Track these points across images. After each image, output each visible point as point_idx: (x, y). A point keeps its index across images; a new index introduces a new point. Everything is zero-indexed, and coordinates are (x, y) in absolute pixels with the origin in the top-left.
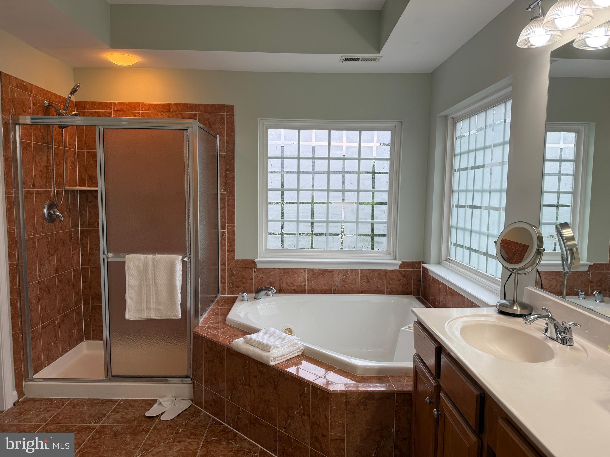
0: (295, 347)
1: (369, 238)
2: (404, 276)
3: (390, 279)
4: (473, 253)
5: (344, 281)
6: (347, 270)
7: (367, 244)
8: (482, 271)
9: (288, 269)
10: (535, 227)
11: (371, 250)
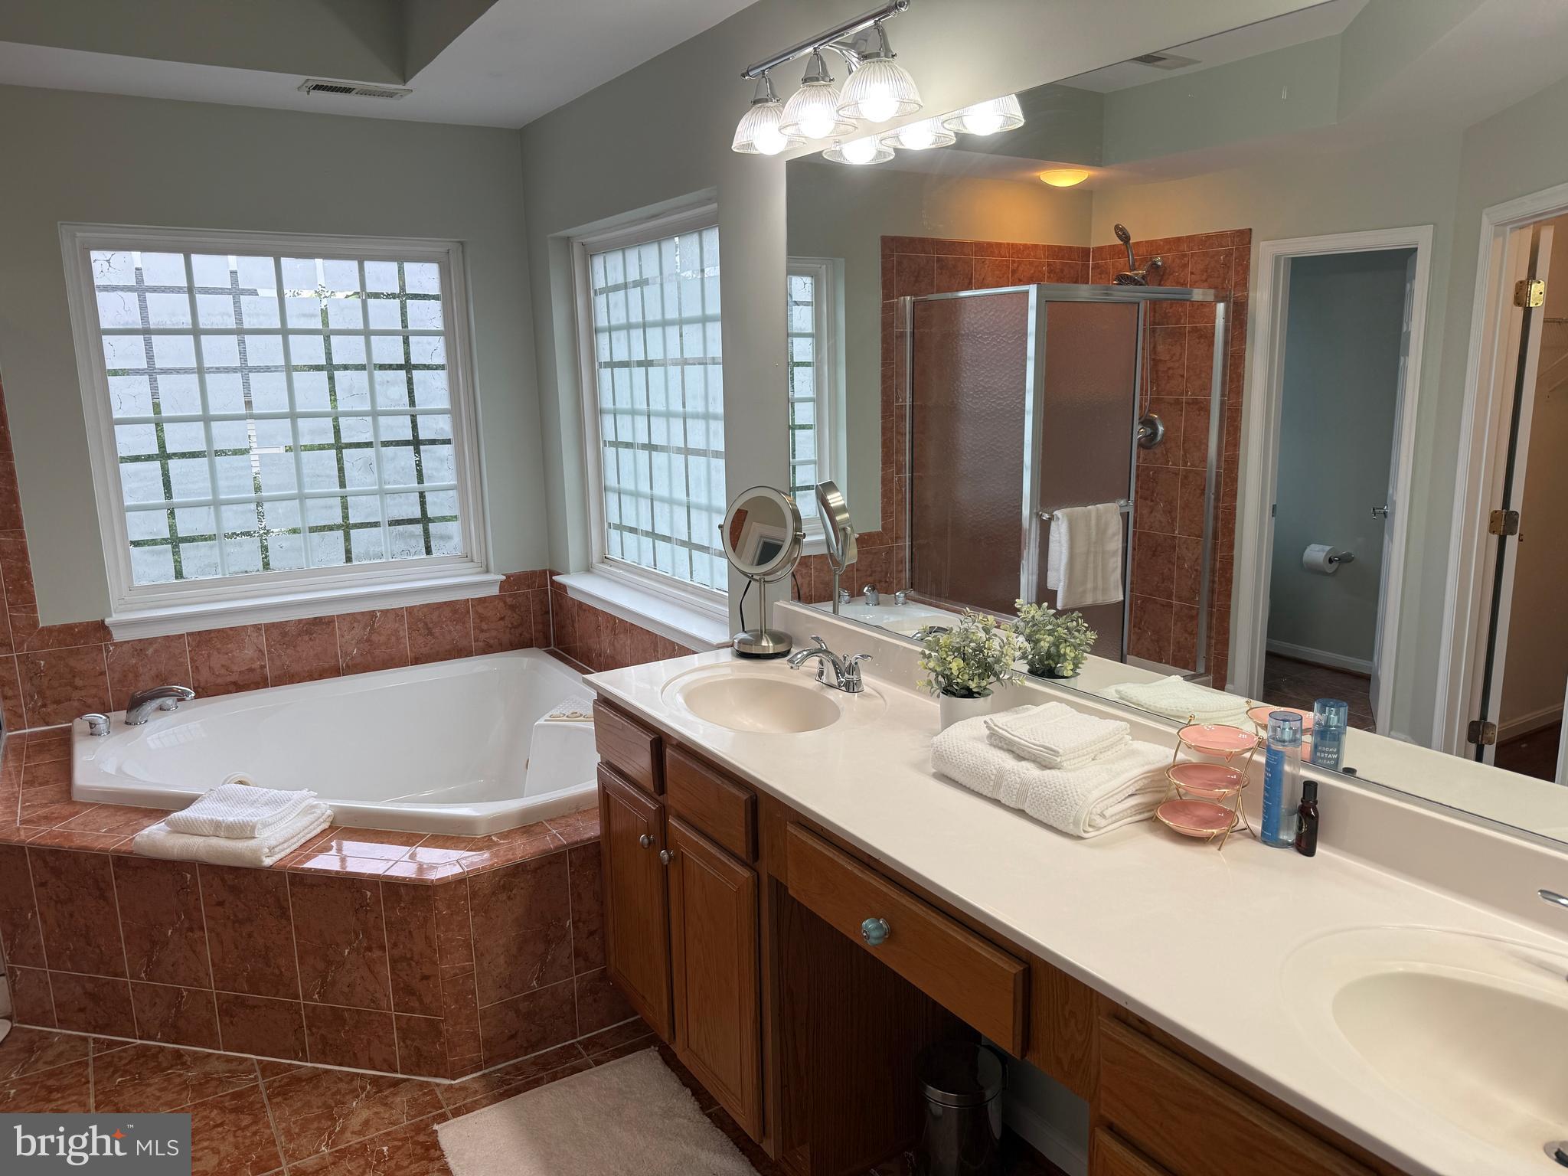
0: (311, 813)
1: (418, 529)
2: (512, 608)
3: (482, 618)
4: (659, 544)
5: (368, 640)
6: (372, 614)
7: (413, 542)
8: (684, 578)
9: (210, 632)
10: (785, 494)
11: (424, 556)
